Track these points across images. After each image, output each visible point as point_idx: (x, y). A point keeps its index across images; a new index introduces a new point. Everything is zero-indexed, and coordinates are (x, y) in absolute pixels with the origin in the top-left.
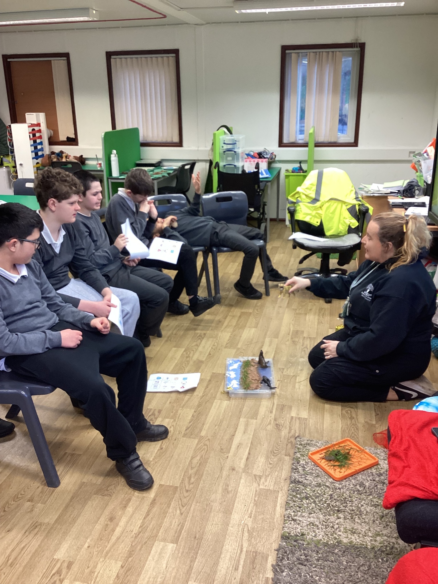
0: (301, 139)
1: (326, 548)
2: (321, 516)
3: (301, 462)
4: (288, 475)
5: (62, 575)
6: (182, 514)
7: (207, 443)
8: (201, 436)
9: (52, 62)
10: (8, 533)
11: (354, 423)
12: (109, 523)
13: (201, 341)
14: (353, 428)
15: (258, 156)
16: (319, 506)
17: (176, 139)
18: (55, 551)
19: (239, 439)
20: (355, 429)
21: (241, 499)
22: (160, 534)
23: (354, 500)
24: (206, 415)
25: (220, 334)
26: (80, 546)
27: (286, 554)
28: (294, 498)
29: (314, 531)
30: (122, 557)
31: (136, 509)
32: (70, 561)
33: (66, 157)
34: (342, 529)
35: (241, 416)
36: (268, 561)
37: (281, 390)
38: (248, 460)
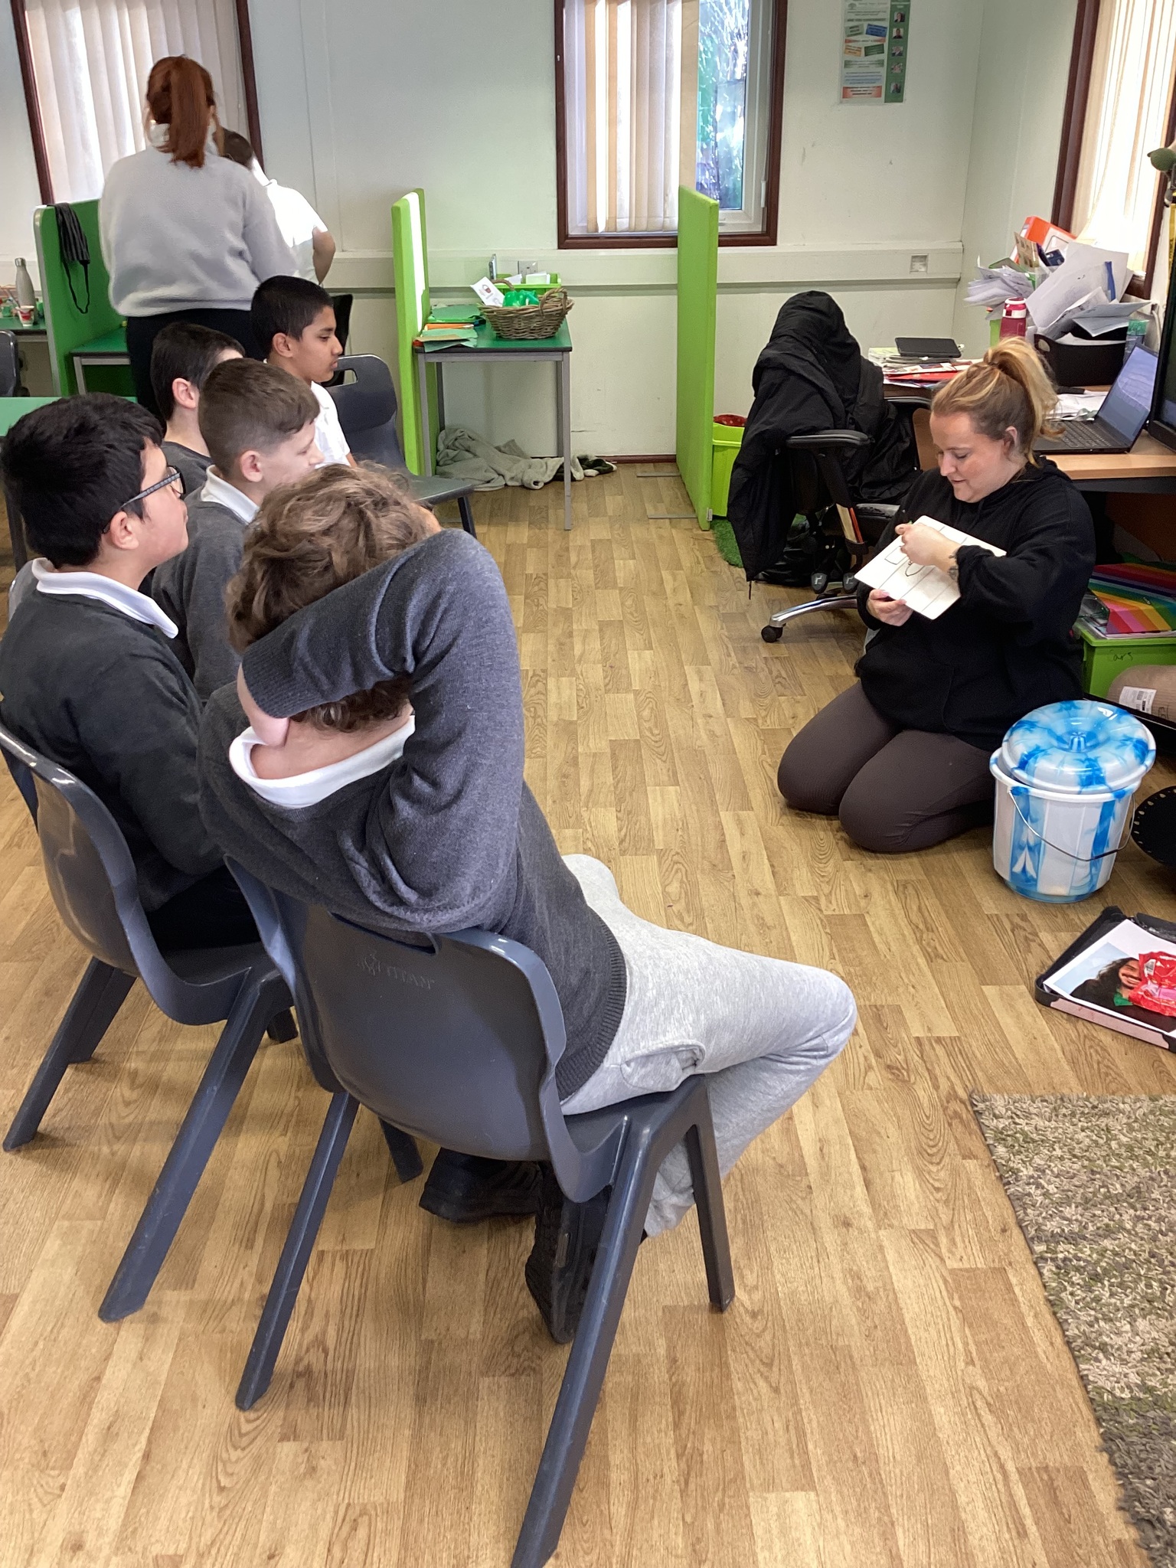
4: (1007, 1219)
6: (776, 1390)
19: (812, 1127)
22: (748, 1467)
31: (634, 1399)
36: (1096, 1491)
37: (843, 961)
38: (871, 1187)
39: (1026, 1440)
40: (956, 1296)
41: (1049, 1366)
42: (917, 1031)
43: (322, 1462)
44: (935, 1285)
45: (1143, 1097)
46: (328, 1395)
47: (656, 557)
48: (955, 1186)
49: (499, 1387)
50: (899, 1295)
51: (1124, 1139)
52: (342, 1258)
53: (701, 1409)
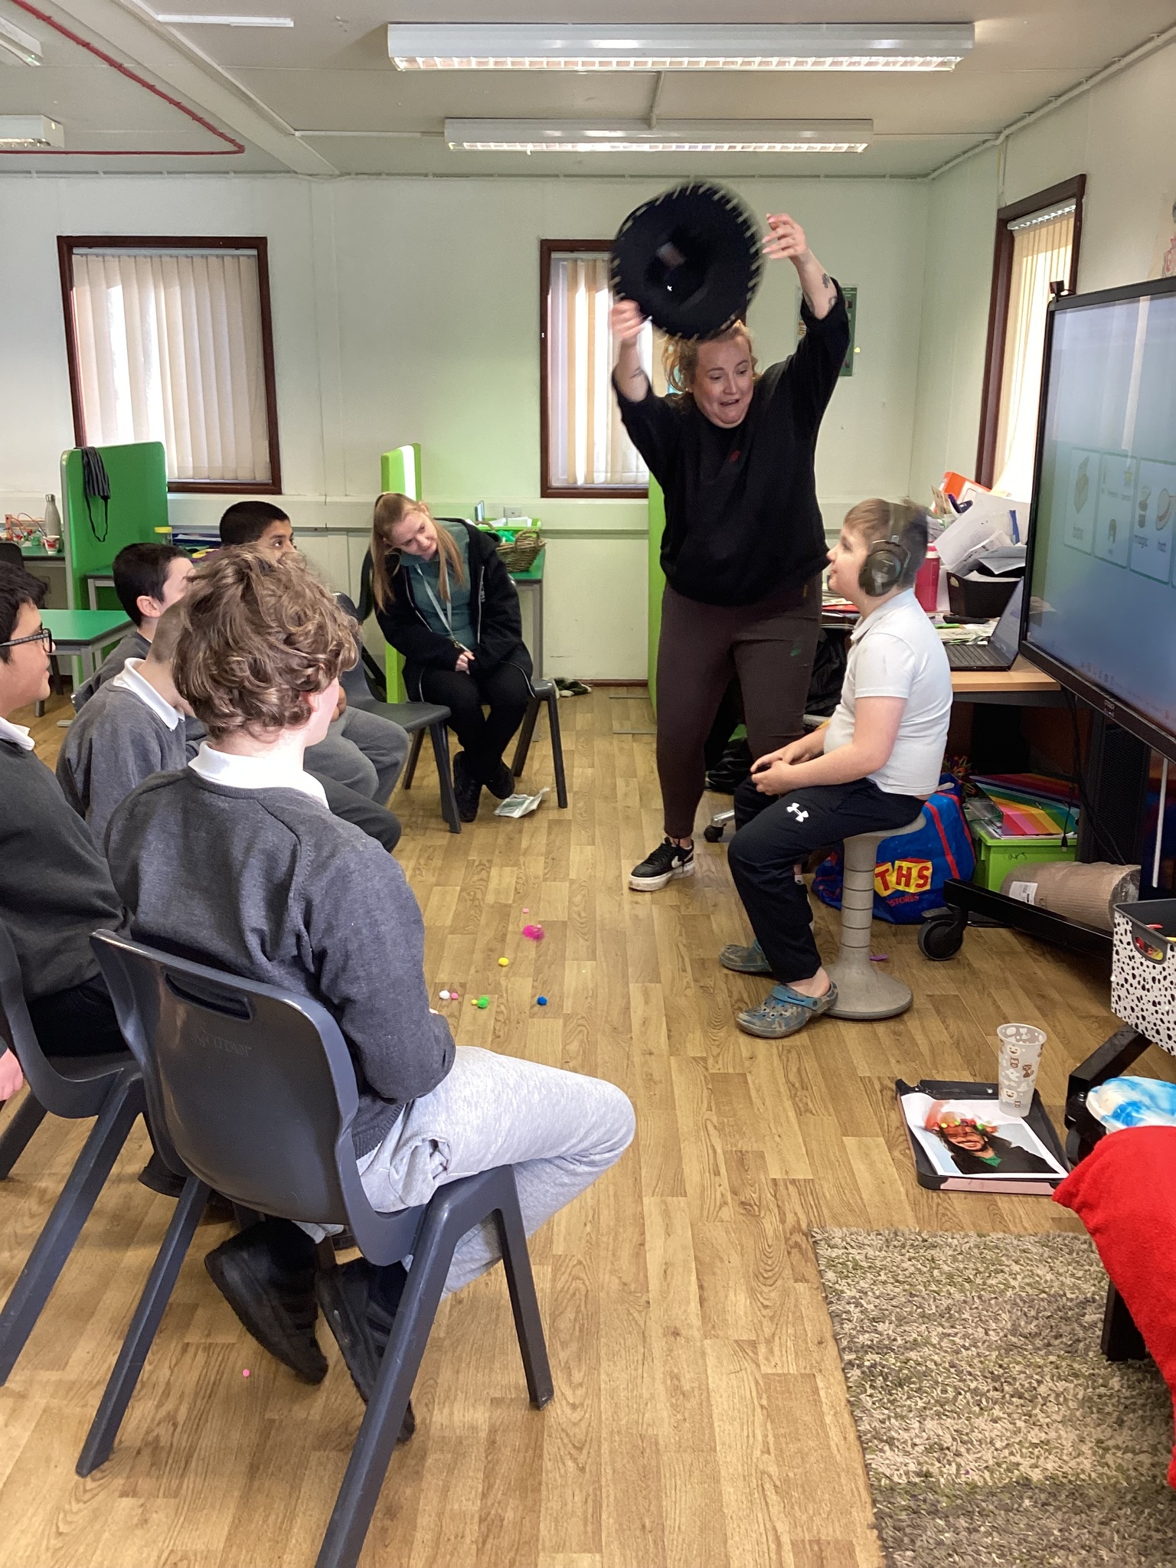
6: (582, 1470)
7: (578, 1271)
12: (387, 1523)
13: (461, 1004)
17: (263, 475)
19: (661, 1253)
22: (543, 1531)
35: (641, 1191)
36: (860, 1563)
37: (719, 1113)
38: (706, 1304)
39: (804, 1517)
40: (764, 1396)
41: (838, 1457)
42: (775, 1173)
43: (155, 1515)
44: (747, 1387)
45: (972, 1233)
46: (170, 1461)
47: (614, 766)
48: (783, 1304)
49: (328, 1458)
50: (712, 1394)
51: (946, 1268)
52: (205, 1348)
53: (510, 1484)
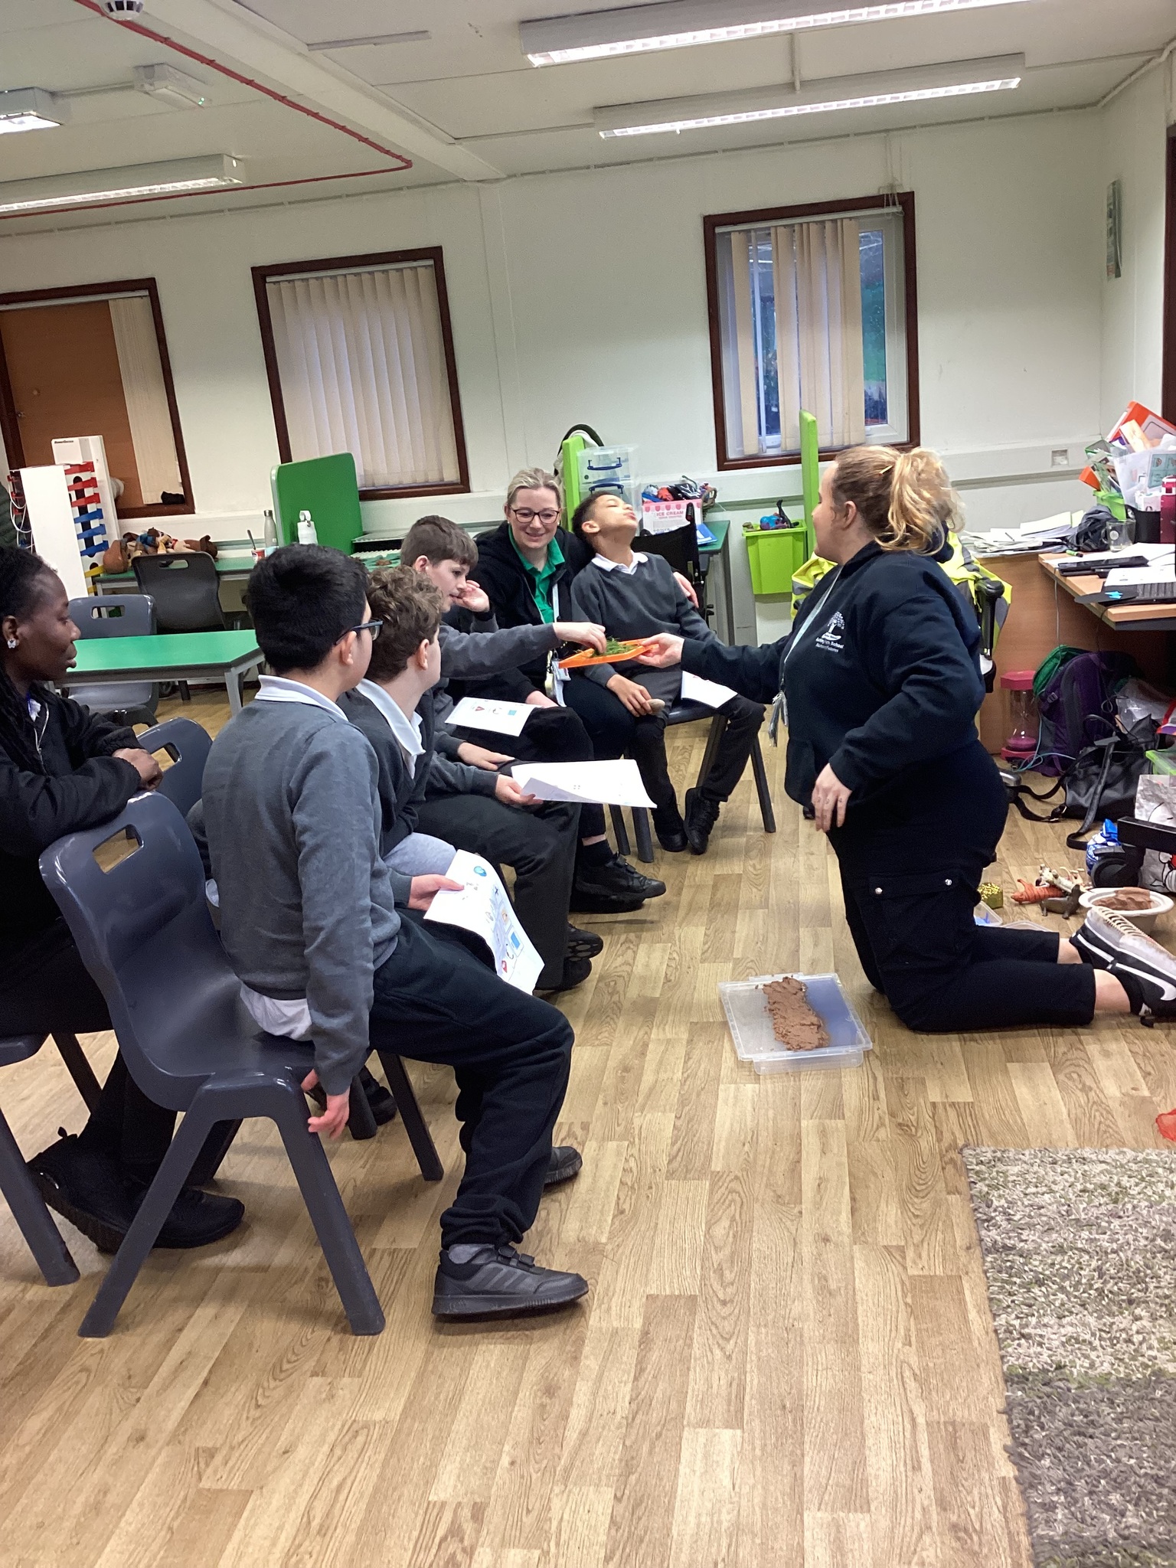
0: (772, 444)
1: (1129, 1391)
2: (1091, 1320)
3: (996, 1203)
4: (971, 1237)
5: (466, 1537)
6: (729, 1357)
7: (734, 1185)
8: (712, 1172)
9: (111, 303)
10: (286, 1455)
11: (1096, 1099)
12: (546, 1400)
13: (635, 953)
14: (1097, 1110)
15: (671, 497)
16: (1075, 1297)
17: (451, 475)
18: (428, 1484)
19: (817, 1169)
20: (1104, 1113)
21: (871, 1304)
22: (689, 1409)
23: (1161, 1273)
24: (711, 1122)
25: (677, 932)
26: (488, 1465)
27: (1032, 1418)
28: (1007, 1287)
29: (1087, 1357)
30: (608, 1476)
31: (606, 1359)
32: (475, 1503)
33: (166, 544)
34: (1156, 1344)
35: (799, 1114)
36: (992, 1440)
37: (882, 1043)
38: (856, 1214)
39: (941, 1402)
40: (909, 1295)
41: (979, 1349)
42: (934, 1095)
43: (341, 1392)
44: (893, 1287)
48: (933, 1214)
50: (858, 1293)
52: (389, 1254)
53: (660, 1369)
